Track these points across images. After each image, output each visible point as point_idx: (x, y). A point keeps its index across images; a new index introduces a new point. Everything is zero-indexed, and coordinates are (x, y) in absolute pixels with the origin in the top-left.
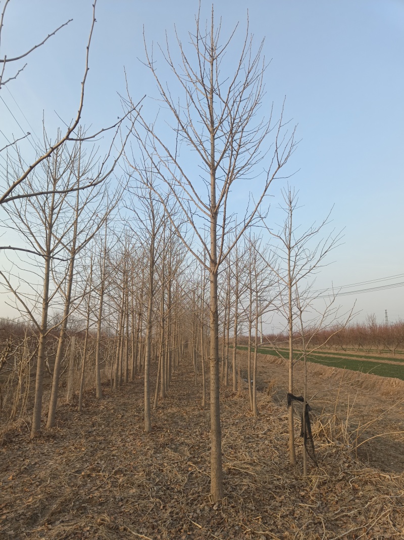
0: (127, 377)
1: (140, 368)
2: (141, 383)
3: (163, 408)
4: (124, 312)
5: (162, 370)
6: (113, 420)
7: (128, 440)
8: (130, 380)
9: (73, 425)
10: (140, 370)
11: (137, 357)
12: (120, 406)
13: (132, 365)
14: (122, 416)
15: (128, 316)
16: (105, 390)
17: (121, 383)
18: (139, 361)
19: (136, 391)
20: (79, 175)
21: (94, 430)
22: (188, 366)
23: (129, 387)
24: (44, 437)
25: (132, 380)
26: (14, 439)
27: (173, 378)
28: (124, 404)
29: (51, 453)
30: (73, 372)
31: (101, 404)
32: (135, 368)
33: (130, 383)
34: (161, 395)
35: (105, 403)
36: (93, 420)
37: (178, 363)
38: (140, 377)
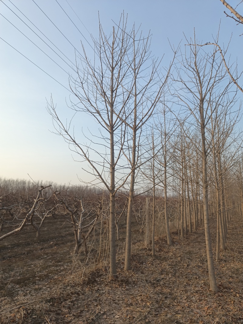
0: (191, 228)
1: (201, 222)
2: (202, 234)
3: (225, 261)
4: (185, 180)
5: (220, 226)
6: (180, 269)
7: (194, 298)
8: (194, 230)
9: (146, 270)
10: (201, 223)
11: (197, 214)
12: (186, 253)
13: (195, 220)
14: (188, 266)
15: (188, 184)
16: (175, 237)
17: (187, 233)
18: (200, 216)
19: (199, 240)
20: (135, 68)
21: (162, 279)
22: (239, 221)
23: (193, 237)
24: (118, 281)
25: (195, 231)
26: (97, 279)
27: (228, 231)
28: (190, 253)
29: (121, 302)
30: (149, 224)
31: (171, 250)
32: (197, 222)
33: (194, 233)
34: (221, 247)
35: (174, 250)
36: (163, 266)
37: (231, 219)
38: (201, 229)
